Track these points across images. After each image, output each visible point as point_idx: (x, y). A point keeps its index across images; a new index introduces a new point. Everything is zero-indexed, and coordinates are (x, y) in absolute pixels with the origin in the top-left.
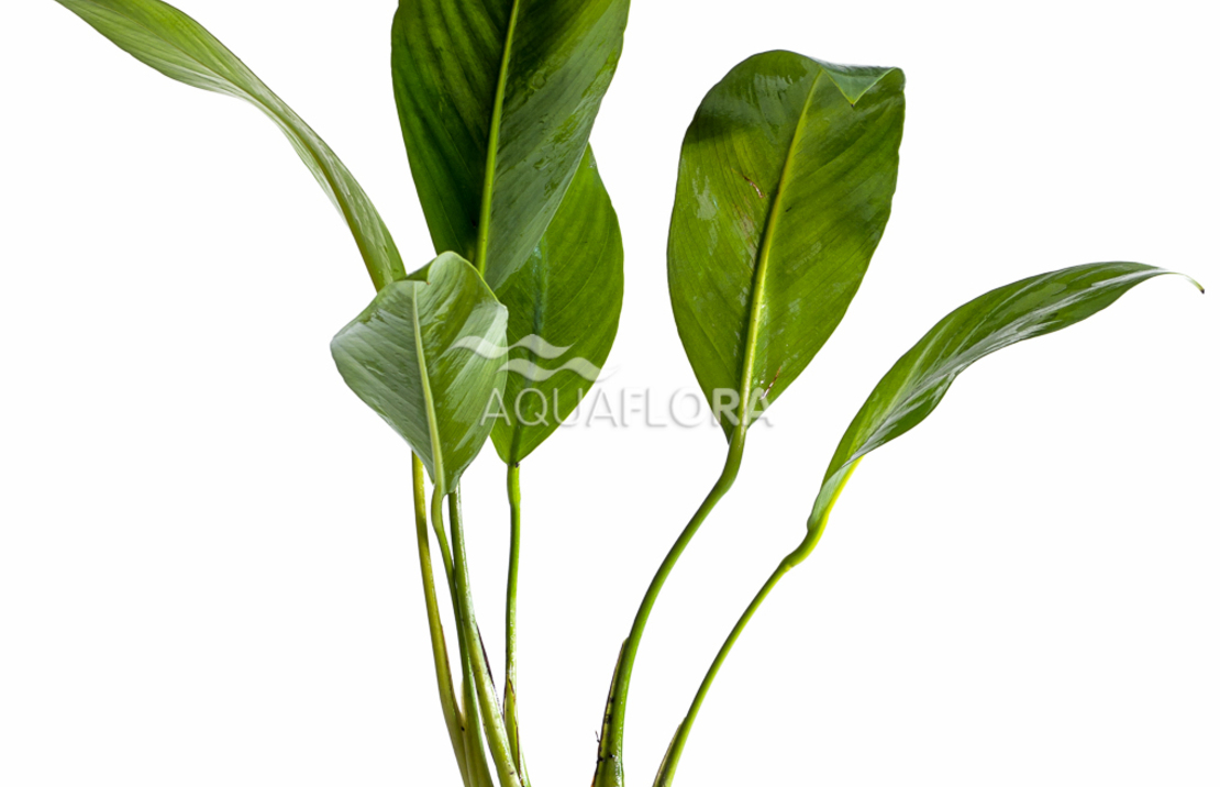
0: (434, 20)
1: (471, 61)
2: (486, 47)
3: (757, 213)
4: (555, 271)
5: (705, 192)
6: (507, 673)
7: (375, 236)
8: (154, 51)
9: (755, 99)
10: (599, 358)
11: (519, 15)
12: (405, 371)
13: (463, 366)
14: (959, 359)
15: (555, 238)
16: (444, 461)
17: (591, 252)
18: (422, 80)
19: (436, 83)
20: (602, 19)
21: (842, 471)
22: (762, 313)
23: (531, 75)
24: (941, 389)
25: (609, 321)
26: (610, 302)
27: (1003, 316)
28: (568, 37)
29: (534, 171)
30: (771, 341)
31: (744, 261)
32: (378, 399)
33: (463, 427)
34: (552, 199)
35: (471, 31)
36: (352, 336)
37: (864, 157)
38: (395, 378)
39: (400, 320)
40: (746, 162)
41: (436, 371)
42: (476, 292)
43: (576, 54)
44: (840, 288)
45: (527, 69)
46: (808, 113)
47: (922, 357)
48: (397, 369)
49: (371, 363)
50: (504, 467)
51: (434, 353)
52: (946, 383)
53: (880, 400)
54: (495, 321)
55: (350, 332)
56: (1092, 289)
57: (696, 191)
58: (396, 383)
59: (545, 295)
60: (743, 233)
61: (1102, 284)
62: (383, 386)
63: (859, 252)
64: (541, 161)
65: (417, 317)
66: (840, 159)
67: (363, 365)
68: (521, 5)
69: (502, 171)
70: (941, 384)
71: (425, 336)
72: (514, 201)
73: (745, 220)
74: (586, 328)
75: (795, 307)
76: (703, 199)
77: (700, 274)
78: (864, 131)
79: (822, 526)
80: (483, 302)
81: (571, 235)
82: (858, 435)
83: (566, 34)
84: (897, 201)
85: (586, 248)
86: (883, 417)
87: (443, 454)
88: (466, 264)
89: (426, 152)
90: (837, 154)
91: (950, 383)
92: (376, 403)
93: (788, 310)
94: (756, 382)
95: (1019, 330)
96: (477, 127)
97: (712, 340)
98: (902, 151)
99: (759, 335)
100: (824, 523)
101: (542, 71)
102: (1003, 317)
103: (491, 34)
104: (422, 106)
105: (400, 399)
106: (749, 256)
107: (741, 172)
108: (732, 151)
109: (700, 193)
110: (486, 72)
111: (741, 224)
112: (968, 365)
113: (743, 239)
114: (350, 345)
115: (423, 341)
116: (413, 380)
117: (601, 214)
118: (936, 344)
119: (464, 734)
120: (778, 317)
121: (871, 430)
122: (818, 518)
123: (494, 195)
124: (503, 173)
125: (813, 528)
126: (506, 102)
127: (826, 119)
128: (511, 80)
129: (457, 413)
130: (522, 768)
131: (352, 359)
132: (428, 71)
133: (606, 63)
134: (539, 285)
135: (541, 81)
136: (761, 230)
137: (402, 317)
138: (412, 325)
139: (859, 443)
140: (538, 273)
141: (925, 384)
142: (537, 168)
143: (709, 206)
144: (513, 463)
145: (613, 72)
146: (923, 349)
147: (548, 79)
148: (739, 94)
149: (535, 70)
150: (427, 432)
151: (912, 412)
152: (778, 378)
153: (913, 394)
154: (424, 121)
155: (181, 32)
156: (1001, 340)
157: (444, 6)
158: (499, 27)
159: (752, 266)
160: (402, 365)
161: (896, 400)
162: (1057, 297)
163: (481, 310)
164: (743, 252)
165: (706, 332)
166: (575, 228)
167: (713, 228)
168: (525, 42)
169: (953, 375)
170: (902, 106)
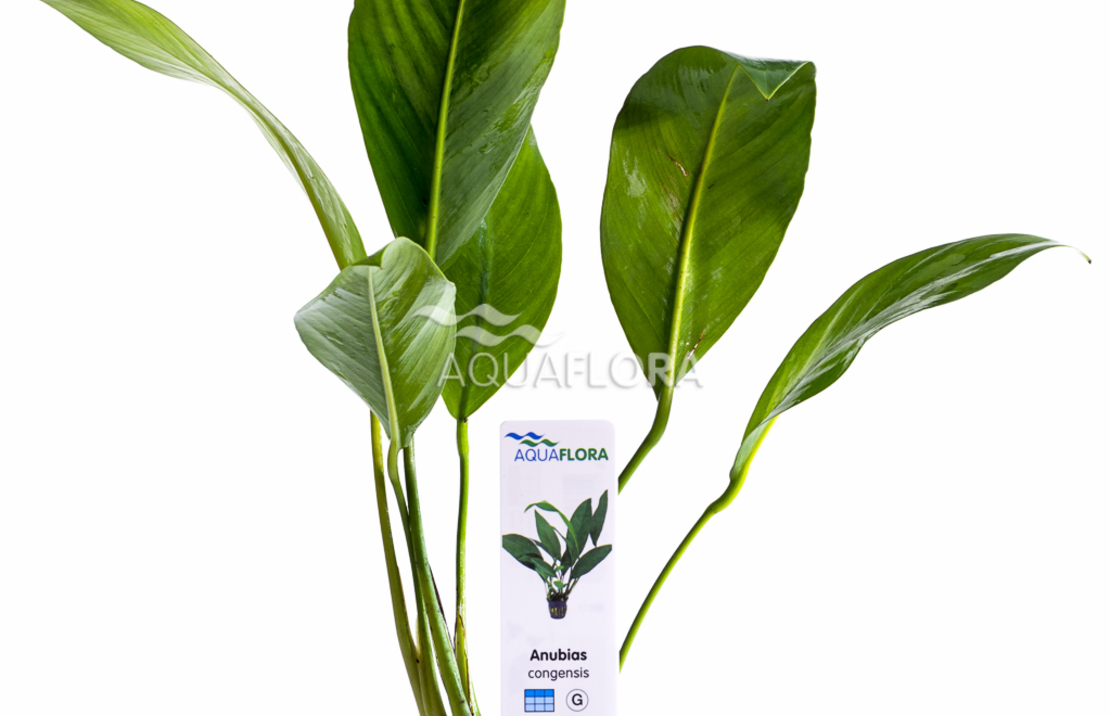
0: (386, 20)
1: (422, 58)
2: (435, 44)
3: (682, 190)
4: (500, 241)
5: (635, 173)
6: (458, 610)
7: (336, 214)
8: (133, 46)
9: (680, 87)
10: (539, 322)
11: (464, 16)
12: (362, 341)
13: (415, 336)
14: (867, 324)
15: (499, 211)
16: (399, 419)
17: (532, 223)
18: (376, 73)
19: (389, 76)
20: (540, 19)
21: (761, 427)
22: (687, 280)
23: (476, 69)
24: (851, 353)
25: (549, 287)
26: (550, 269)
27: (907, 284)
28: (510, 35)
29: (479, 155)
30: (696, 306)
31: (671, 234)
32: (338, 364)
33: (416, 389)
34: (497, 179)
35: (421, 30)
36: (314, 311)
37: (780, 139)
38: (354, 348)
39: (358, 297)
40: (672, 144)
41: (391, 341)
42: (426, 272)
43: (517, 51)
44: (759, 258)
45: (472, 64)
46: (729, 100)
47: (834, 321)
48: (355, 340)
49: (331, 334)
50: (454, 422)
51: (389, 325)
52: (855, 348)
53: (796, 360)
54: (444, 296)
55: (312, 308)
56: (988, 260)
57: (626, 171)
58: (354, 351)
59: (490, 263)
60: (668, 209)
61: (999, 255)
62: (341, 354)
63: (775, 225)
64: (486, 146)
65: (372, 294)
66: (758, 141)
67: (324, 335)
68: (466, 5)
69: (450, 155)
70: (851, 348)
71: (381, 311)
72: (461, 182)
73: (672, 196)
74: (528, 293)
75: (717, 274)
76: (633, 178)
77: (630, 246)
78: (778, 116)
79: (743, 477)
80: (433, 280)
81: (514, 208)
82: (776, 393)
83: (507, 33)
84: (810, 179)
85: (528, 219)
86: (799, 376)
87: (398, 414)
88: (416, 248)
89: (381, 137)
90: (755, 136)
91: (860, 349)
92: (336, 368)
93: (711, 277)
94: (682, 343)
95: (923, 298)
96: (427, 116)
97: (641, 306)
98: (814, 134)
99: (684, 300)
100: (745, 473)
101: (486, 66)
102: (907, 286)
103: (438, 32)
104: (377, 96)
105: (359, 365)
106: (674, 229)
107: (667, 153)
108: (659, 134)
109: (630, 172)
110: (435, 66)
111: (668, 200)
112: (876, 332)
113: (670, 214)
114: (312, 318)
115: (378, 314)
116: (370, 349)
117: (541, 188)
118: (846, 309)
119: (419, 665)
120: (702, 284)
121: (787, 390)
122: (739, 470)
123: (443, 176)
124: (452, 157)
125: (735, 479)
126: (453, 94)
127: (745, 104)
128: (457, 74)
129: (410, 378)
130: (472, 696)
131: (314, 331)
132: (382, 66)
133: (545, 57)
134: (485, 253)
135: (484, 75)
136: (686, 206)
137: (359, 295)
138: (368, 302)
139: (777, 400)
140: (484, 242)
141: (837, 347)
142: (482, 152)
143: (638, 185)
144: (462, 419)
145: (550, 66)
146: (835, 313)
147: (491, 73)
148: (664, 84)
149: (479, 65)
150: (383, 393)
151: (824, 374)
152: (702, 339)
153: (826, 356)
154: (379, 109)
155: (157, 30)
156: (906, 307)
157: (395, 7)
158: (446, 27)
159: (678, 238)
160: (359, 336)
161: (810, 360)
162: (955, 268)
163: (432, 287)
164: (670, 225)
165: (637, 299)
166: (518, 201)
167: (642, 205)
168: (470, 40)
169: (862, 341)
170: (813, 93)
